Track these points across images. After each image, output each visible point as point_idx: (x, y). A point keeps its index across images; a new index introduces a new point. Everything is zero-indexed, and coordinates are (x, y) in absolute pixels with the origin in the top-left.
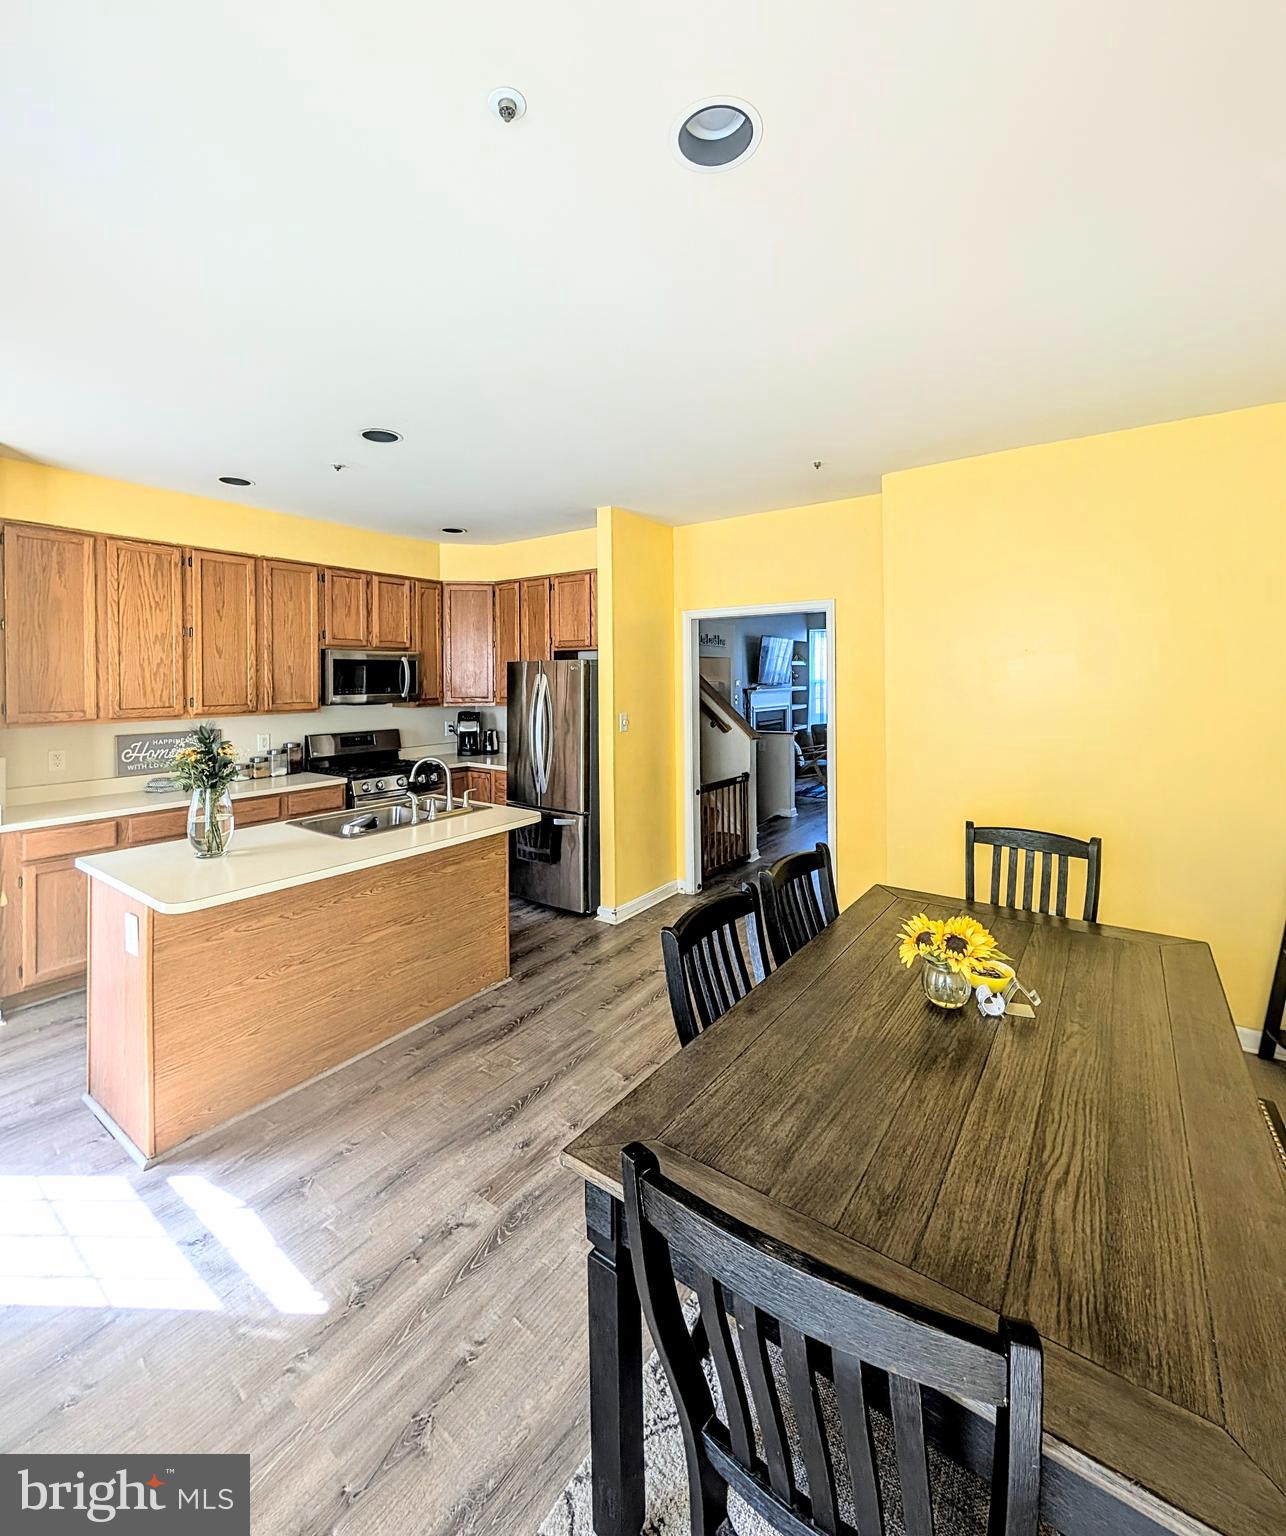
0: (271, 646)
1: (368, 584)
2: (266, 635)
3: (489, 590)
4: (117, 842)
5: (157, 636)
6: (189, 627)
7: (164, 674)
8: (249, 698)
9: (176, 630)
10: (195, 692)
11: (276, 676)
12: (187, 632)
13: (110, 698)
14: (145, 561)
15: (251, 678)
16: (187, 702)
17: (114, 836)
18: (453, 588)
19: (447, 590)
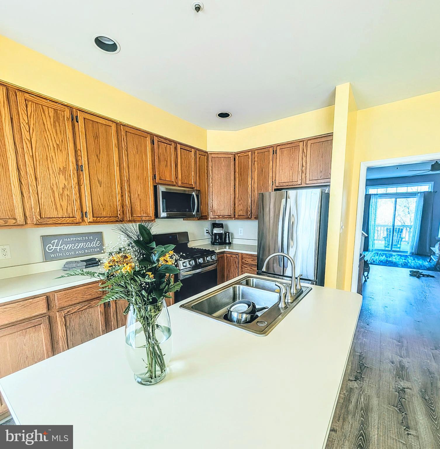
0: (129, 181)
1: (176, 148)
2: (125, 173)
3: (232, 157)
4: (49, 310)
5: (60, 168)
6: (80, 165)
7: (67, 195)
8: (119, 212)
9: (72, 167)
10: (87, 207)
11: (132, 200)
12: (79, 168)
13: (33, 210)
14: (47, 113)
15: (119, 201)
16: (84, 215)
17: (45, 305)
18: (213, 155)
19: (210, 156)
